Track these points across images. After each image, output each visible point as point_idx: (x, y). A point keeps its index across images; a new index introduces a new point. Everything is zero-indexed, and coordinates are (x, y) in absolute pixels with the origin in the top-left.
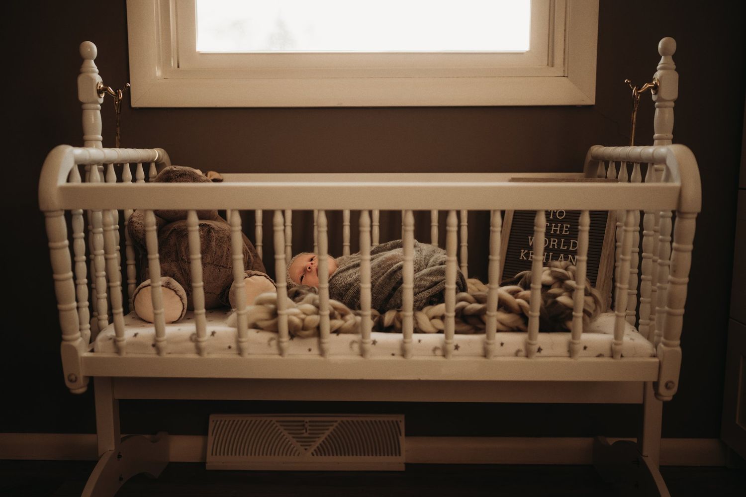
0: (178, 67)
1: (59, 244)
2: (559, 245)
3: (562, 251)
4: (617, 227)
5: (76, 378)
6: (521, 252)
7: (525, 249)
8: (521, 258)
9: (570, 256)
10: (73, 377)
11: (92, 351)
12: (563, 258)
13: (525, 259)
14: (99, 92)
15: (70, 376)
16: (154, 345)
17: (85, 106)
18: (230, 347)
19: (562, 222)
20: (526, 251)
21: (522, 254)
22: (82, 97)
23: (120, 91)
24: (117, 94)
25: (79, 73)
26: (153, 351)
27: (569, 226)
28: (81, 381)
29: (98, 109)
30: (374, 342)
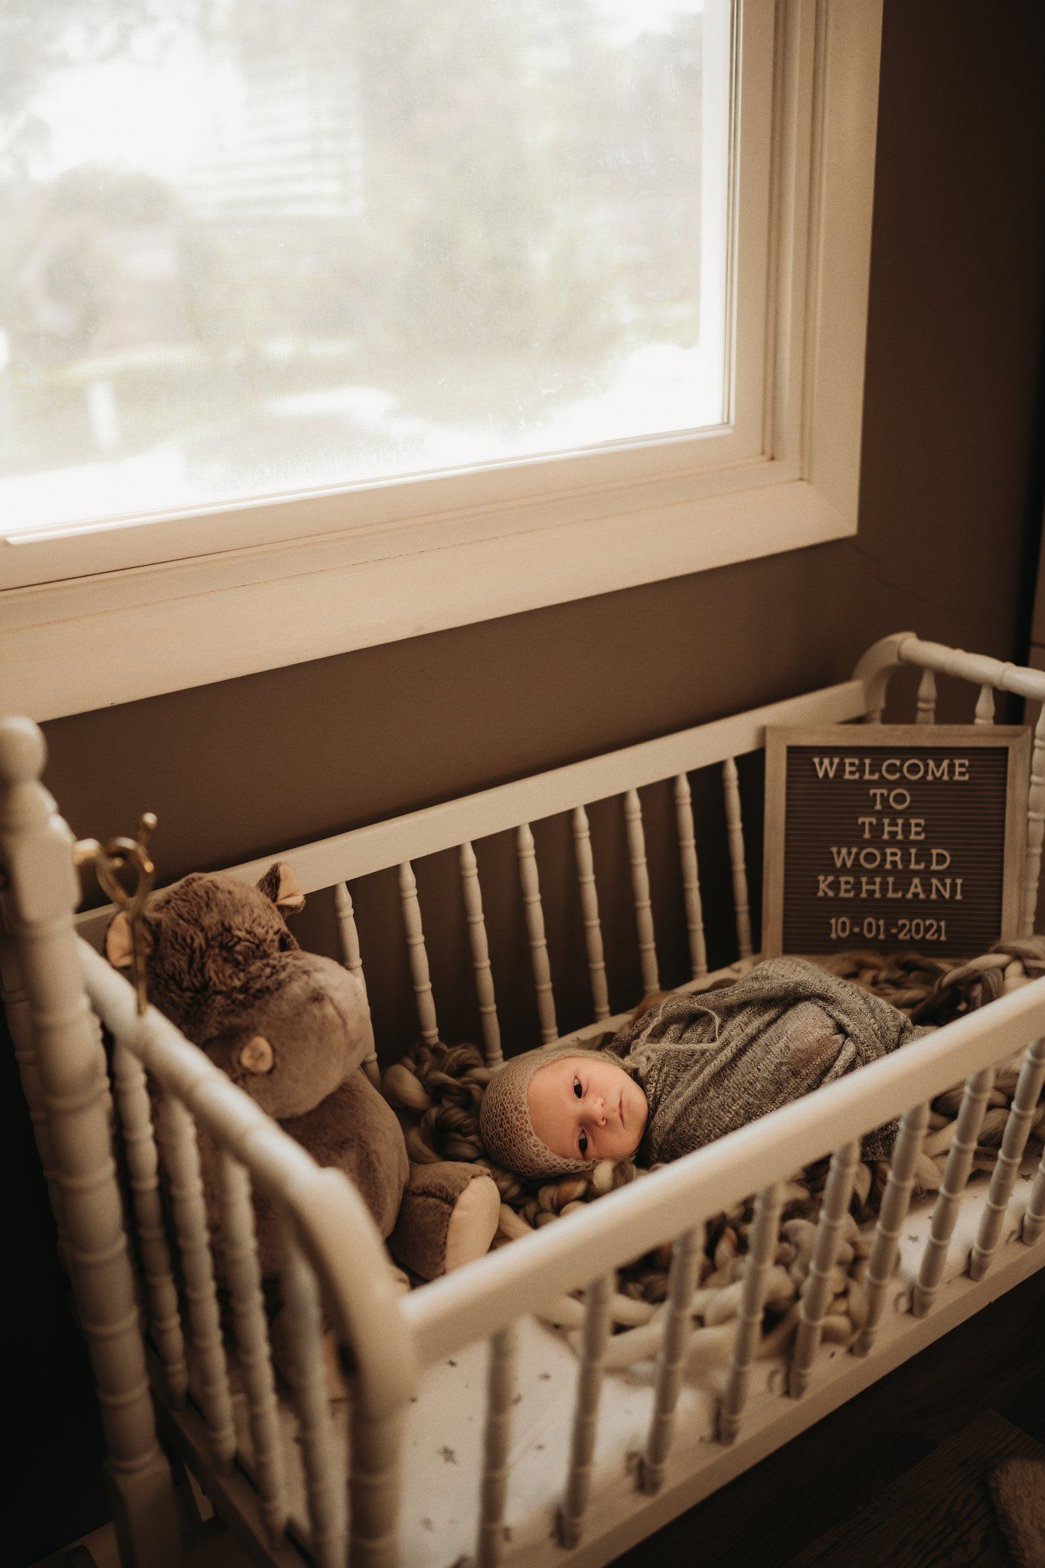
2: (906, 859)
3: (916, 873)
4: (1028, 820)
6: (818, 882)
7: (827, 874)
8: (821, 894)
9: (935, 881)
12: (919, 886)
13: (831, 894)
19: (906, 814)
20: (830, 879)
21: (823, 886)
27: (922, 822)
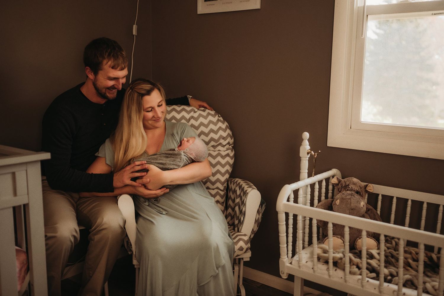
0: (351, 128)
1: (282, 223)
5: (284, 273)
10: (283, 272)
11: (291, 263)
14: (308, 153)
15: (282, 271)
16: (313, 268)
17: (302, 159)
18: (342, 278)
22: (301, 155)
23: (316, 154)
24: (315, 155)
25: (301, 145)
26: (312, 270)
28: (285, 274)
29: (307, 160)
30: (404, 294)
